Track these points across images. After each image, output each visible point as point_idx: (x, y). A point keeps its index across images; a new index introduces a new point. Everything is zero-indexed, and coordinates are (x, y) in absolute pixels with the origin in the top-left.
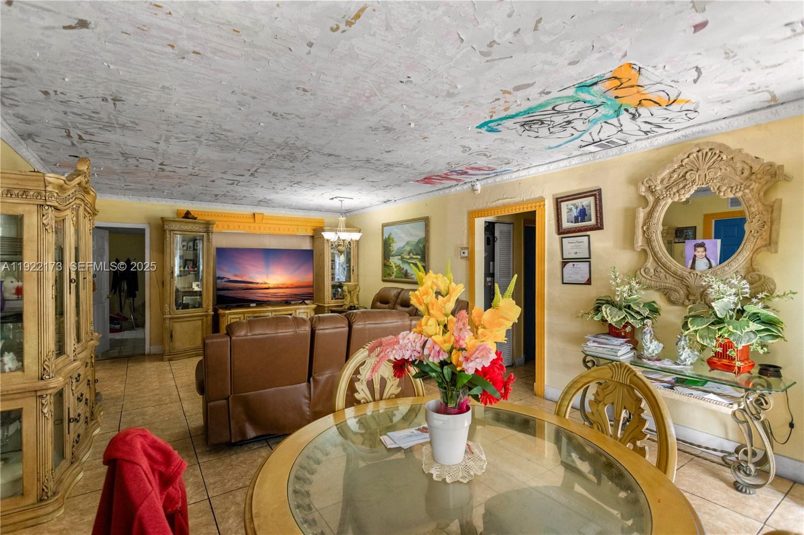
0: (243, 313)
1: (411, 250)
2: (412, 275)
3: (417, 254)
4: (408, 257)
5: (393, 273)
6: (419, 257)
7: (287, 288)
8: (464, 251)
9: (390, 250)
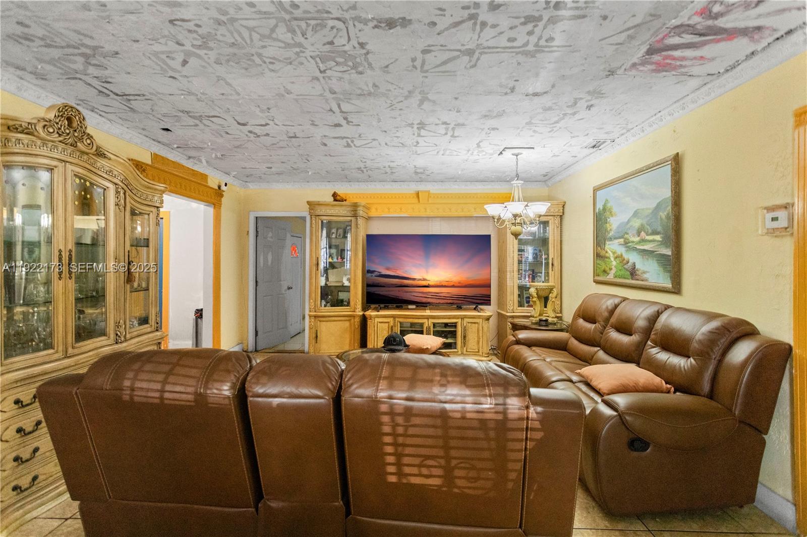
0: (394, 317)
1: (642, 225)
2: (644, 272)
3: (655, 233)
4: (637, 239)
5: (611, 269)
6: (658, 238)
7: (453, 286)
8: (774, 214)
9: (606, 230)
